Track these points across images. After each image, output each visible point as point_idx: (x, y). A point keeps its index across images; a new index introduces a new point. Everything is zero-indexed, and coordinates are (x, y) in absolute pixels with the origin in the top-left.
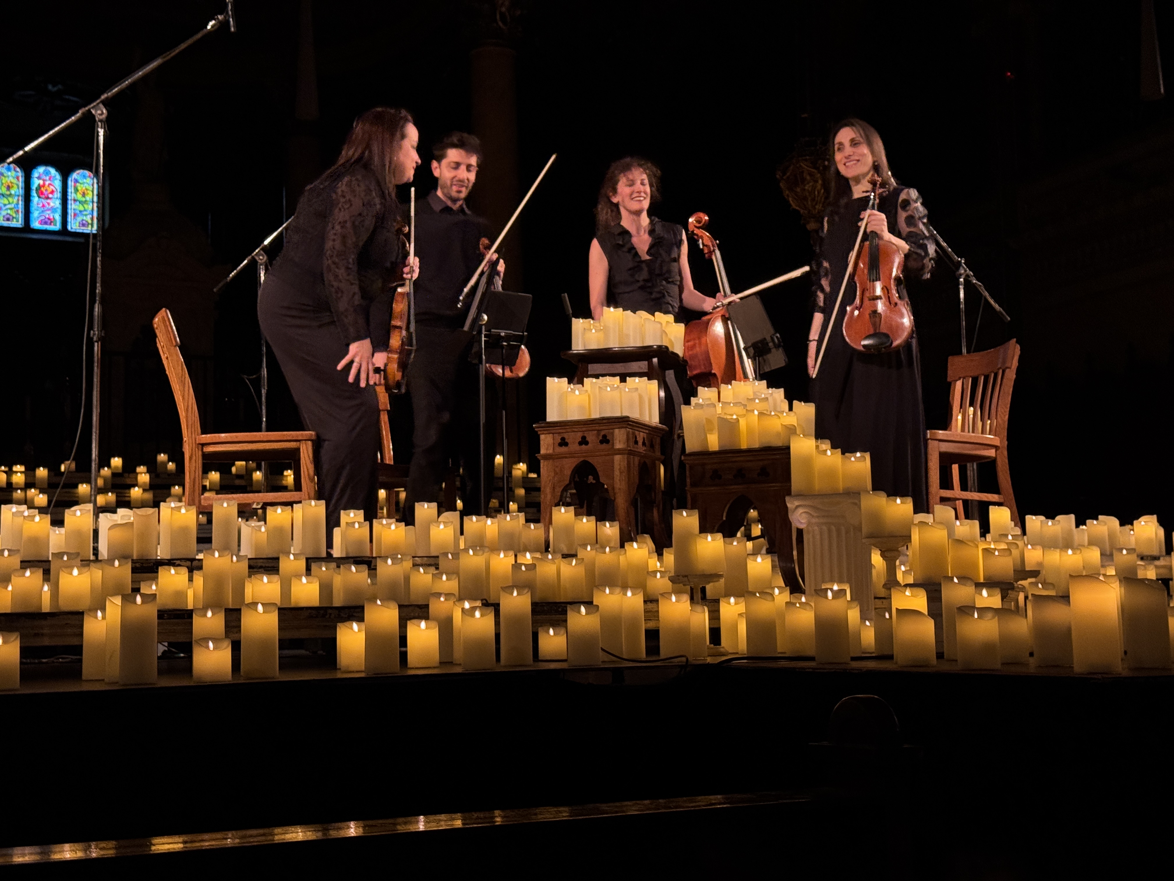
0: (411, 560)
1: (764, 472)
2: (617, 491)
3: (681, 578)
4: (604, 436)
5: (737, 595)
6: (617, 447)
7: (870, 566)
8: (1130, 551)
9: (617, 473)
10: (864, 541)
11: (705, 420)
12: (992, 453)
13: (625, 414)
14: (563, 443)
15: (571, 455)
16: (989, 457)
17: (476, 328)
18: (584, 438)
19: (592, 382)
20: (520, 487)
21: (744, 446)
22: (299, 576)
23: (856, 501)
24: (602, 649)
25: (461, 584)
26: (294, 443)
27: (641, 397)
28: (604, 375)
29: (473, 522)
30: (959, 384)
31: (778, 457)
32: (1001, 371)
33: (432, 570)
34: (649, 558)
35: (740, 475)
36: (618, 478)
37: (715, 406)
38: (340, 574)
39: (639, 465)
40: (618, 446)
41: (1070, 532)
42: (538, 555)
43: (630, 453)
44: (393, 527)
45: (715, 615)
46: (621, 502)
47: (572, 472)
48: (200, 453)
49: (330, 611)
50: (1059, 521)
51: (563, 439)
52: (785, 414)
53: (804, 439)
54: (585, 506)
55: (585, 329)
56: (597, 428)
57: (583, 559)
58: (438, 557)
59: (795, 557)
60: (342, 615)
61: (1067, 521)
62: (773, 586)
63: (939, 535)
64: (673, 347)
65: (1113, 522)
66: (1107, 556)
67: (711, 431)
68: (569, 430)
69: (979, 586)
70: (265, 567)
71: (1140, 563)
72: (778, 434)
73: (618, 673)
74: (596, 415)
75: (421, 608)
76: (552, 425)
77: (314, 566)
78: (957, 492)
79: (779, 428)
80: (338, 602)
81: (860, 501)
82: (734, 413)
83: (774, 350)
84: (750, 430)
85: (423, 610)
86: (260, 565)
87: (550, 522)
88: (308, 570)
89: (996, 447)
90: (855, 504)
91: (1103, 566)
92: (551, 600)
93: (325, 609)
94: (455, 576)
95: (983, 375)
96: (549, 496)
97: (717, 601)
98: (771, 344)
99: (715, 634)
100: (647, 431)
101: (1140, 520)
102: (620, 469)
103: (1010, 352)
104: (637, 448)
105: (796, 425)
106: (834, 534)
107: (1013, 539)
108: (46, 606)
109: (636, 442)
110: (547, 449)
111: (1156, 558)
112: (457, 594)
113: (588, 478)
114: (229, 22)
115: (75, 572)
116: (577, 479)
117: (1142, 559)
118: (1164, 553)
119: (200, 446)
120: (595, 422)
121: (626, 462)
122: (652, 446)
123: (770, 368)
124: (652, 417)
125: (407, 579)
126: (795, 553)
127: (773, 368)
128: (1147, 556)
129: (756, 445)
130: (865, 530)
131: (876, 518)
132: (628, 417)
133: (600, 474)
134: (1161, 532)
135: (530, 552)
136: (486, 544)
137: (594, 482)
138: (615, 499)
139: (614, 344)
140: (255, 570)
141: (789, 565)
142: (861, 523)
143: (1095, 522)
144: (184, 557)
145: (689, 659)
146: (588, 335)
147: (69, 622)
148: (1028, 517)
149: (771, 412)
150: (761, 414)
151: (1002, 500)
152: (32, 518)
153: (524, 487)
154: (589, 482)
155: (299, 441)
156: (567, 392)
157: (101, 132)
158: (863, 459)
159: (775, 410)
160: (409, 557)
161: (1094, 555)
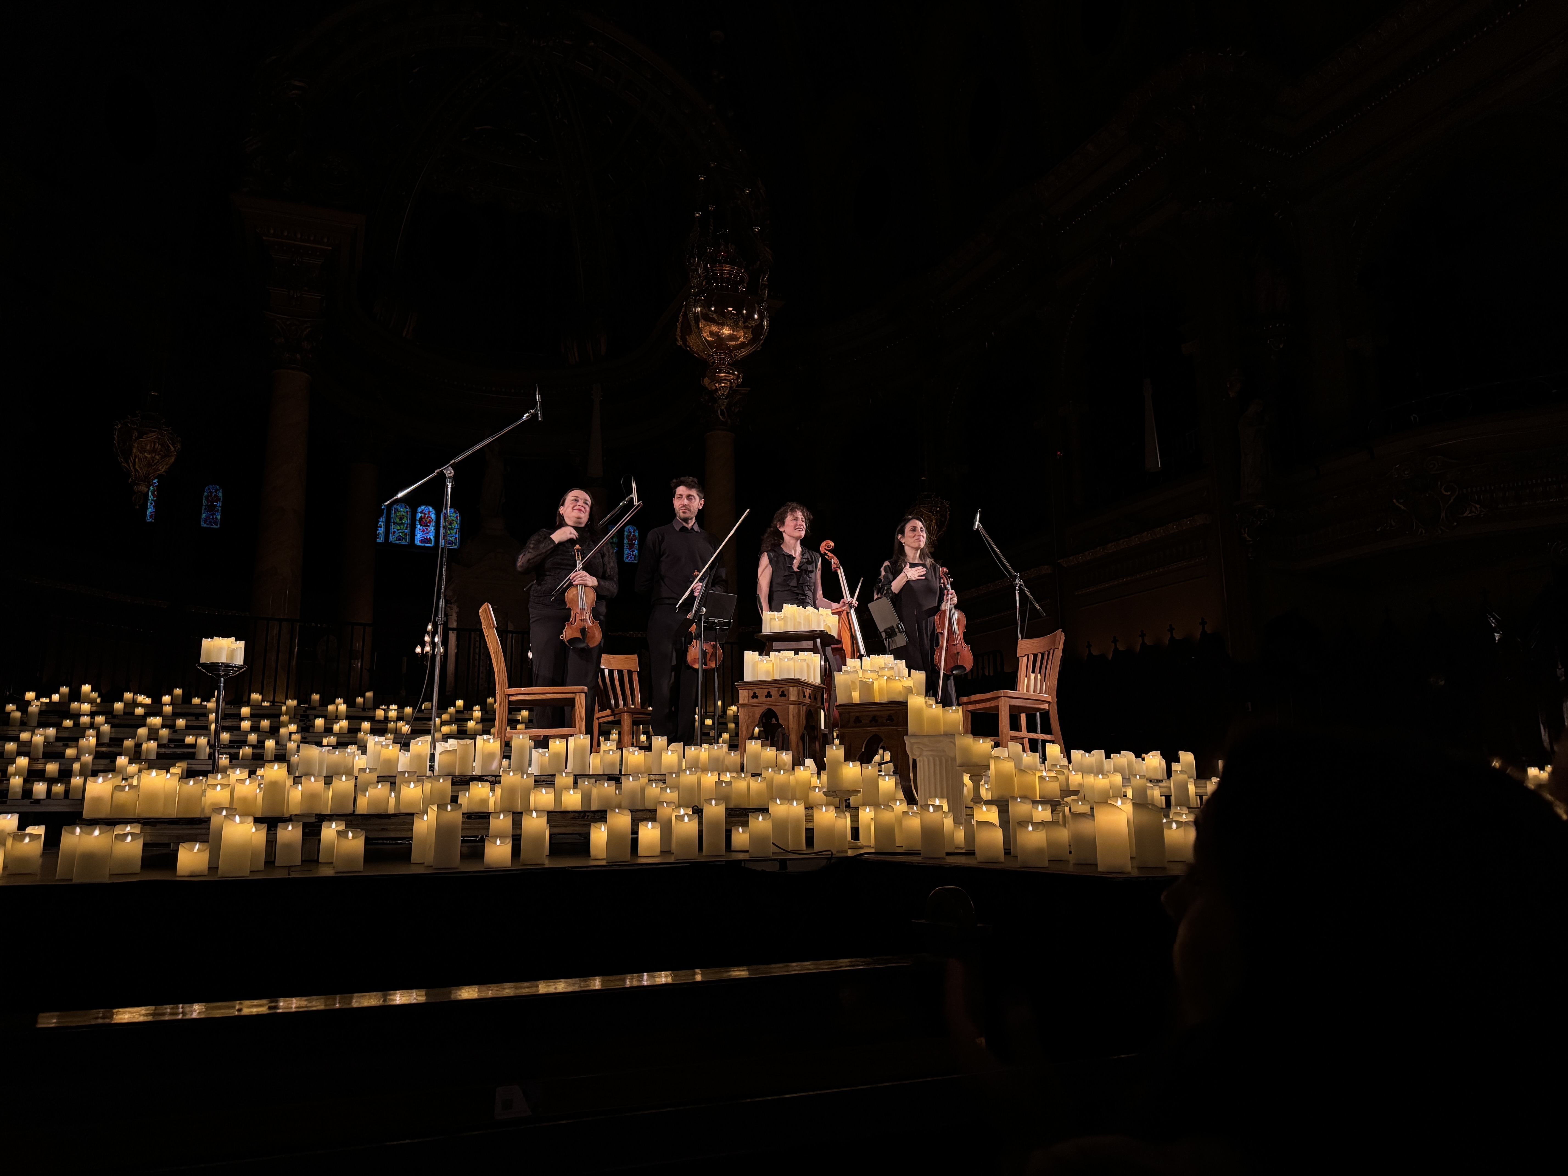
0: (647, 777)
1: (890, 718)
2: (791, 729)
3: (831, 792)
4: (783, 692)
5: (870, 805)
6: (792, 700)
7: (963, 784)
8: (1142, 777)
9: (791, 717)
10: (958, 768)
11: (850, 682)
12: (1046, 706)
13: (797, 677)
14: (755, 696)
15: (760, 705)
16: (1044, 709)
17: (697, 617)
18: (769, 693)
19: (775, 655)
20: (732, 722)
21: (877, 700)
22: (567, 788)
23: (953, 740)
24: (773, 843)
25: (680, 796)
26: (572, 694)
27: (808, 665)
28: (784, 650)
29: (692, 751)
30: (1025, 659)
31: (900, 708)
32: (1052, 651)
33: (661, 785)
34: (811, 777)
35: (874, 720)
36: (792, 721)
37: (858, 672)
38: (596, 787)
39: (806, 711)
40: (792, 698)
41: (1102, 762)
42: (735, 775)
43: (799, 703)
44: (636, 753)
45: (855, 819)
46: (793, 738)
47: (761, 716)
48: (507, 701)
49: (588, 814)
50: (1094, 754)
51: (755, 693)
52: (905, 679)
53: (917, 697)
54: (769, 740)
55: (771, 618)
56: (778, 686)
57: (765, 777)
58: (665, 775)
59: (912, 778)
60: (596, 816)
61: (1098, 755)
62: (896, 798)
63: (1009, 766)
64: (831, 631)
65: (1131, 755)
66: (1126, 780)
67: (854, 690)
68: (759, 687)
69: (1035, 802)
70: (547, 781)
71: (1149, 784)
72: (900, 692)
73: (783, 863)
74: (777, 677)
75: (651, 812)
76: (747, 684)
77: (579, 781)
78: (1024, 733)
79: (901, 688)
80: (594, 808)
81: (955, 740)
82: (870, 677)
83: (898, 634)
84: (881, 690)
85: (653, 813)
86: (542, 779)
87: (745, 751)
88: (576, 783)
89: (1049, 703)
90: (951, 742)
91: (1124, 786)
92: (743, 807)
93: (584, 812)
94: (676, 789)
95: (1041, 653)
96: (744, 733)
97: (857, 809)
98: (897, 630)
99: (855, 832)
100: (812, 689)
101: (1149, 754)
102: (793, 714)
103: (1058, 638)
104: (805, 700)
105: (912, 687)
106: (938, 762)
107: (1060, 768)
108: (391, 809)
109: (804, 696)
110: (744, 700)
111: (1160, 781)
112: (676, 802)
113: (771, 721)
114: (538, 414)
115: (412, 785)
116: (764, 721)
117: (1151, 781)
118: (1166, 778)
119: (507, 696)
120: (776, 682)
121: (797, 710)
122: (815, 699)
123: (896, 646)
124: (815, 678)
125: (643, 790)
126: (911, 775)
127: (898, 646)
128: (1154, 780)
129: (885, 700)
130: (958, 761)
131: (966, 751)
132: (799, 679)
133: (779, 717)
134: (1164, 762)
135: (730, 772)
136: (700, 766)
137: (776, 722)
138: (789, 735)
139: (791, 628)
140: (540, 783)
141: (908, 784)
142: (955, 756)
143: (1118, 755)
144: (490, 774)
145: (833, 853)
146: (773, 622)
147: (405, 821)
148: (1073, 751)
149: (895, 677)
150: (888, 678)
151: (1053, 739)
152: (388, 746)
153: (734, 723)
154: (772, 723)
155: (575, 693)
156: (758, 661)
157: (450, 485)
158: (957, 711)
159: (899, 677)
160: (646, 775)
161: (1118, 779)
